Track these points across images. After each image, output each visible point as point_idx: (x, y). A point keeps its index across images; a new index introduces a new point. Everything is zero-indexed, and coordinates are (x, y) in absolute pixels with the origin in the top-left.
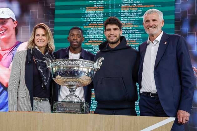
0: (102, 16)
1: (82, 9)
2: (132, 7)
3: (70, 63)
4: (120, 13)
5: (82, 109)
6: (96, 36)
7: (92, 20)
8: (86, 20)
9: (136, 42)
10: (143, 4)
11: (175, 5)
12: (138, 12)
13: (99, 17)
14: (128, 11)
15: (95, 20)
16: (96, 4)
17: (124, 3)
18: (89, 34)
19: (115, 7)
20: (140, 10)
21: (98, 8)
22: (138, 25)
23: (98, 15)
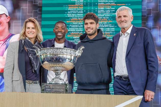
0: (82, 13)
1: (65, 7)
2: (107, 5)
3: (56, 51)
4: (97, 10)
5: (66, 89)
6: (77, 30)
7: (74, 16)
8: (68, 16)
9: (110, 35)
10: (116, 3)
11: (142, 5)
12: (112, 10)
13: (80, 14)
14: (103, 9)
15: (76, 16)
16: (77, 2)
17: (100, 1)
18: (71, 28)
19: (93, 5)
20: (113, 8)
21: (78, 5)
22: (111, 20)
23: (78, 12)
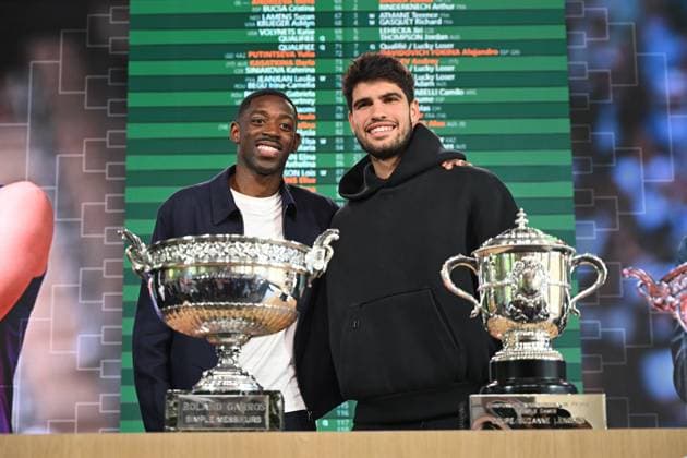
0: (308, 85)
1: (235, 59)
2: (418, 53)
3: (226, 250)
5: (272, 416)
10: (458, 45)
11: (569, 53)
12: (441, 73)
13: (300, 90)
16: (285, 40)
17: (389, 38)
19: (356, 53)
20: (447, 65)
21: (293, 55)
22: (441, 119)
23: (294, 82)
